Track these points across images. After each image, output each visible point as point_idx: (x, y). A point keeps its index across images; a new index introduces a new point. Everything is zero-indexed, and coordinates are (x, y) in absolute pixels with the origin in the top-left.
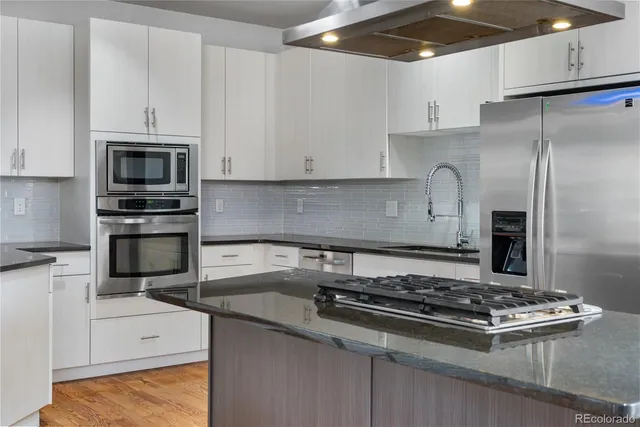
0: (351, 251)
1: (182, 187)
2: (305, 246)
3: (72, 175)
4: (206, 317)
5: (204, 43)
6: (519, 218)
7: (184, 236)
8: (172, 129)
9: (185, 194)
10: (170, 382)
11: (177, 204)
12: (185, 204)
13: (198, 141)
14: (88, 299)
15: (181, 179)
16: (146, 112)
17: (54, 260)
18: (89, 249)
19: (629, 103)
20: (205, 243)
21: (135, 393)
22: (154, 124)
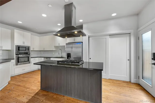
0: (50, 58)
1: (28, 51)
2: (44, 58)
3: (11, 49)
4: (40, 65)
5: (31, 35)
6: (70, 54)
7: (29, 57)
8: (27, 44)
9: (29, 52)
10: (27, 75)
11: (27, 53)
12: (28, 53)
13: (30, 46)
14: (14, 66)
15: (28, 50)
16: (23, 42)
17: (11, 61)
18: (14, 59)
19: (80, 44)
20: (31, 58)
21: (23, 77)
22: (24, 43)
